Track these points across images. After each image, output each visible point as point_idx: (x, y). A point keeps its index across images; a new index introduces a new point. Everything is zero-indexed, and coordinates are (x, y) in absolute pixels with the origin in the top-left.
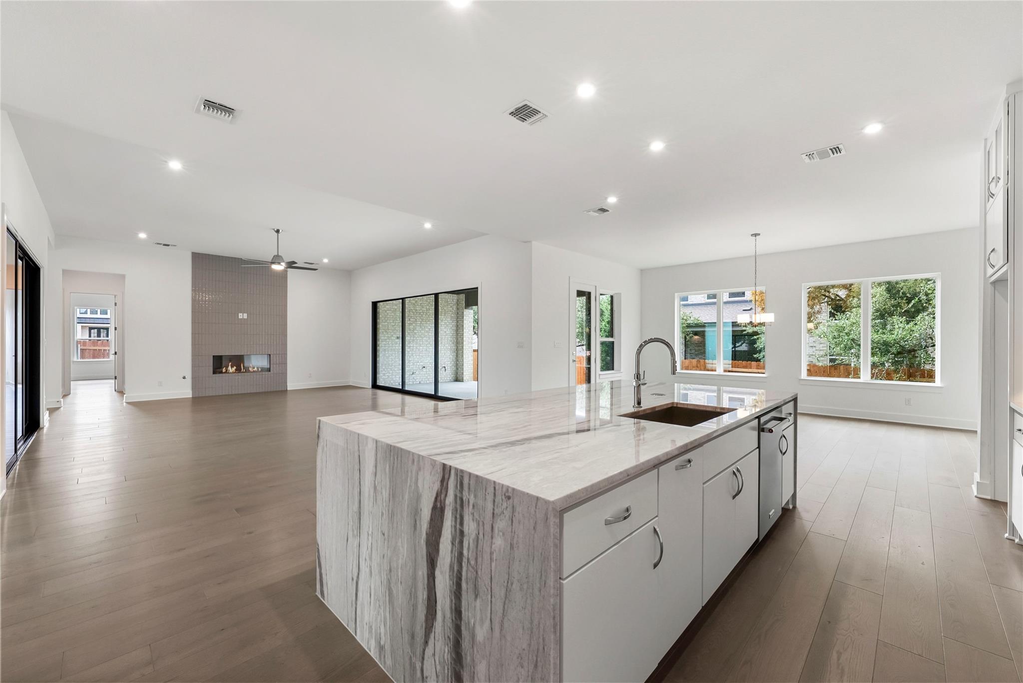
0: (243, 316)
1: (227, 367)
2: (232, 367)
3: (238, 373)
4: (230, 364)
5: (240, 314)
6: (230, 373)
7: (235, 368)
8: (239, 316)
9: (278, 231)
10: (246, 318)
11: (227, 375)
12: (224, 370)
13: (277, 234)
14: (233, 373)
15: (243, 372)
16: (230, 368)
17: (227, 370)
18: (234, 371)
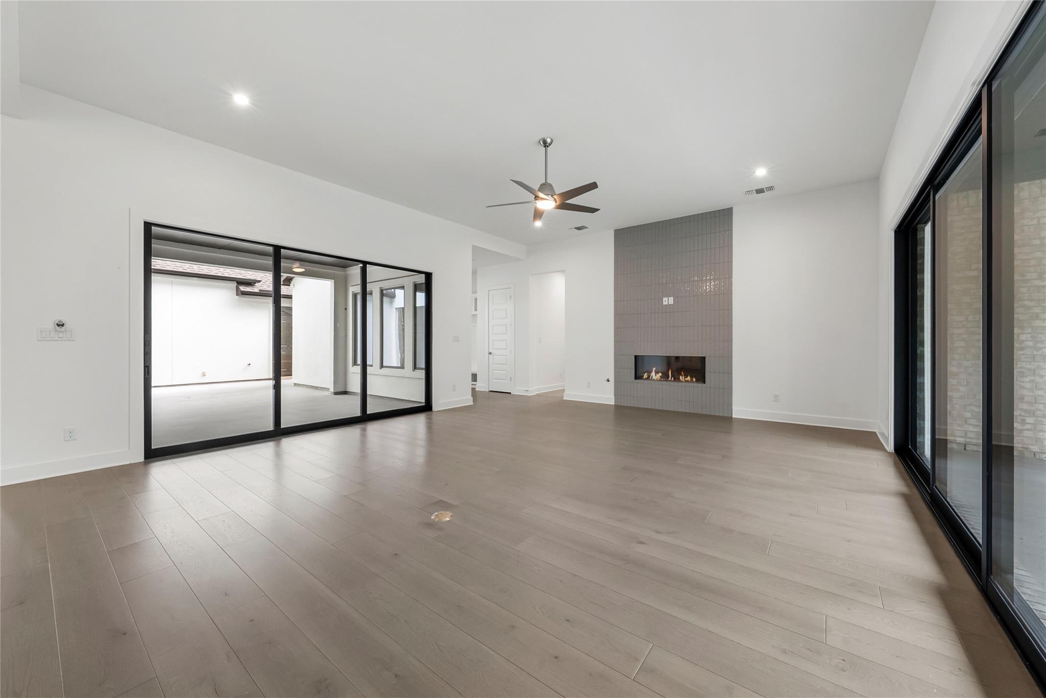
0: (668, 301)
1: (650, 372)
2: (657, 373)
3: (664, 380)
4: (654, 369)
5: (665, 299)
6: (654, 380)
7: (660, 374)
8: (664, 301)
9: (546, 144)
10: (672, 303)
11: (649, 382)
12: (645, 376)
13: (544, 148)
14: (657, 380)
15: (671, 381)
16: (653, 374)
17: (649, 376)
18: (659, 378)
